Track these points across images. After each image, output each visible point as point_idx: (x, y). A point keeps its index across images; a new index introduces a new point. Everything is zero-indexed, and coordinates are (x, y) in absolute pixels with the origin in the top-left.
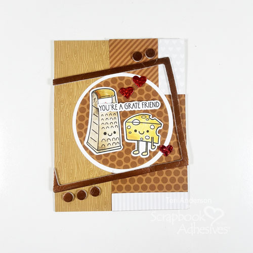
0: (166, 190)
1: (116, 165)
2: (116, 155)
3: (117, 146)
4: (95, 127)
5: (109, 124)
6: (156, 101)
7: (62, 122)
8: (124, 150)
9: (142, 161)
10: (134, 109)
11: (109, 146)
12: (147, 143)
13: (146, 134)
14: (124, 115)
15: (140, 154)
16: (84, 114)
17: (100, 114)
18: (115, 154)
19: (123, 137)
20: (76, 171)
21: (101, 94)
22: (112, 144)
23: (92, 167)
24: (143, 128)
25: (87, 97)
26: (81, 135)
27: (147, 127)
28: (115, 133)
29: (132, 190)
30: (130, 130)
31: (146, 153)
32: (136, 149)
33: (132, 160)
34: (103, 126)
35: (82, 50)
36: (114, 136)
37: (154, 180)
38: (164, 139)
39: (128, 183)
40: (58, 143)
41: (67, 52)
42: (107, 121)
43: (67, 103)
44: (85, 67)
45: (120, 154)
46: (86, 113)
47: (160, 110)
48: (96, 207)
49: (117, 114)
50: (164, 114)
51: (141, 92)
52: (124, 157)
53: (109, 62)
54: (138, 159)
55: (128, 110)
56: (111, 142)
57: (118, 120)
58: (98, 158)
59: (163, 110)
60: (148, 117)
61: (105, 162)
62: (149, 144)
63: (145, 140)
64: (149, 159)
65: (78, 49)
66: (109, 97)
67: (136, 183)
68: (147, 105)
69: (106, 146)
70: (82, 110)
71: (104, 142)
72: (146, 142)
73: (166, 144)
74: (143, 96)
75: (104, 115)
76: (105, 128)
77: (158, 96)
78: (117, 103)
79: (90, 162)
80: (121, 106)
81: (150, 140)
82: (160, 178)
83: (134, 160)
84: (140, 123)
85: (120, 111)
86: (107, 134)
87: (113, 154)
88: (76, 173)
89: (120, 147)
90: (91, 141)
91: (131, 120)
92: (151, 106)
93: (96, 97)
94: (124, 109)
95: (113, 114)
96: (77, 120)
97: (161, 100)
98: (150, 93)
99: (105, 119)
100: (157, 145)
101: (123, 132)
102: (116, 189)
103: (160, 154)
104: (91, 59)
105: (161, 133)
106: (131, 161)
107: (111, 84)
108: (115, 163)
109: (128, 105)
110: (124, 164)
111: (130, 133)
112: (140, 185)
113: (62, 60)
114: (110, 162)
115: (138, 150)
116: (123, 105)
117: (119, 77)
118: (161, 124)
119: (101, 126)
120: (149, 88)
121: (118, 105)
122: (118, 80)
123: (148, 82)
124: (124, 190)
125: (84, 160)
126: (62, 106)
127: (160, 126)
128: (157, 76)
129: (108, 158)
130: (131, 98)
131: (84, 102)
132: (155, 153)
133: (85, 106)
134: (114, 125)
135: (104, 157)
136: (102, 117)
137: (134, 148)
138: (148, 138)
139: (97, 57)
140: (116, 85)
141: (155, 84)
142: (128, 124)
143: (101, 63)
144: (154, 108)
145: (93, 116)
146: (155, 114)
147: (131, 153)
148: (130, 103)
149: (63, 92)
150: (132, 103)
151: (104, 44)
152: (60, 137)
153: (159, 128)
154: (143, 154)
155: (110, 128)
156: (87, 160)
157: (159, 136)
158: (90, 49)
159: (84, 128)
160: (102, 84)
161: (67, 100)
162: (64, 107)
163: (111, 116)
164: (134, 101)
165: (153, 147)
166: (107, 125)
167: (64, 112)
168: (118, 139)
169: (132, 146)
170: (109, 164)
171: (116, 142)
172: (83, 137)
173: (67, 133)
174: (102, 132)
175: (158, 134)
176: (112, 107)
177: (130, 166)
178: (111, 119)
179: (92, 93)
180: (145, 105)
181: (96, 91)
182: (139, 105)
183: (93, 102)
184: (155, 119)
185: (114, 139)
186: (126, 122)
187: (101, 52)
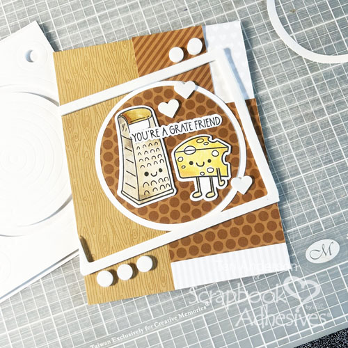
0: (252, 245)
1: (170, 218)
2: (168, 203)
3: (167, 189)
4: (130, 167)
5: (150, 158)
6: (214, 116)
7: (80, 168)
8: (179, 194)
10: (184, 131)
11: (156, 192)
12: (211, 177)
13: (207, 165)
14: (171, 142)
15: (203, 197)
16: (112, 150)
17: (135, 147)
18: (165, 203)
19: (174, 175)
20: (111, 237)
21: (132, 117)
22: (159, 188)
23: (134, 227)
24: (200, 157)
25: (112, 125)
26: (111, 182)
27: (207, 154)
28: (161, 170)
29: (200, 252)
30: (182, 164)
31: (213, 194)
32: (196, 190)
33: (193, 208)
34: (141, 163)
35: (95, 59)
36: (160, 175)
37: (231, 233)
38: (236, 168)
39: (193, 243)
40: (79, 199)
41: (73, 65)
42: (147, 155)
43: (84, 138)
44: (102, 82)
45: (174, 201)
46: (113, 148)
47: (223, 127)
48: (150, 289)
49: (159, 143)
50: (230, 133)
51: (190, 105)
52: (180, 205)
54: (201, 204)
55: (176, 134)
56: (158, 186)
57: (162, 151)
58: (142, 212)
59: (226, 127)
60: (206, 139)
61: (153, 217)
62: (215, 180)
63: (207, 174)
64: (218, 201)
65: (89, 58)
66: (143, 119)
67: (205, 241)
68: (203, 124)
69: (151, 191)
71: (147, 187)
74: (194, 111)
75: (141, 147)
76: (146, 166)
77: (216, 107)
78: (158, 127)
79: (130, 220)
80: (164, 129)
81: (215, 174)
82: (240, 228)
83: (197, 207)
85: (164, 137)
86: (150, 175)
87: (163, 203)
88: (111, 241)
89: (172, 191)
90: (127, 189)
91: (182, 149)
92: (209, 124)
93: (125, 122)
94: (169, 134)
95: (153, 144)
96: (101, 161)
97: (220, 111)
98: (204, 104)
99: (142, 153)
100: (226, 179)
101: (172, 168)
102: (176, 255)
104: (110, 69)
105: (231, 159)
106: (191, 210)
107: (145, 101)
108: (168, 215)
109: (174, 127)
110: (182, 214)
111: (184, 167)
112: (211, 244)
114: (161, 215)
115: (200, 190)
116: (167, 128)
117: (154, 88)
118: (228, 147)
119: (139, 164)
120: (201, 97)
121: (160, 130)
122: (154, 93)
124: (188, 255)
125: (121, 219)
126: (77, 144)
127: (226, 149)
128: (210, 78)
129: (157, 209)
130: (177, 117)
131: (109, 132)
132: (226, 192)
133: (111, 139)
134: (158, 160)
135: (150, 210)
136: (139, 151)
137: (192, 189)
138: (210, 170)
139: (117, 66)
140: (152, 101)
141: (209, 90)
142: (178, 155)
143: (125, 73)
144: (213, 126)
145: (125, 150)
146: (216, 133)
147: (189, 197)
148: (176, 124)
149: (75, 123)
150: (180, 125)
151: (125, 46)
152: (80, 189)
153: (227, 154)
154: (208, 196)
155: (152, 164)
156: (126, 218)
157: (227, 165)
158: (107, 56)
159: (115, 171)
160: (131, 103)
161: (83, 134)
162: (80, 145)
163: (151, 147)
164: (182, 120)
165: (222, 183)
166: (148, 161)
167: (81, 152)
168: (166, 179)
169: (189, 187)
170: (159, 219)
171: (165, 184)
172: (115, 184)
173: (90, 182)
174: (141, 172)
175: (226, 163)
176: (152, 134)
177: (191, 217)
178: (152, 151)
179: (118, 118)
180: (200, 124)
181: (124, 114)
182: (190, 125)
183: (121, 130)
184: (217, 141)
185: (161, 180)
186: (175, 152)
187: (122, 58)
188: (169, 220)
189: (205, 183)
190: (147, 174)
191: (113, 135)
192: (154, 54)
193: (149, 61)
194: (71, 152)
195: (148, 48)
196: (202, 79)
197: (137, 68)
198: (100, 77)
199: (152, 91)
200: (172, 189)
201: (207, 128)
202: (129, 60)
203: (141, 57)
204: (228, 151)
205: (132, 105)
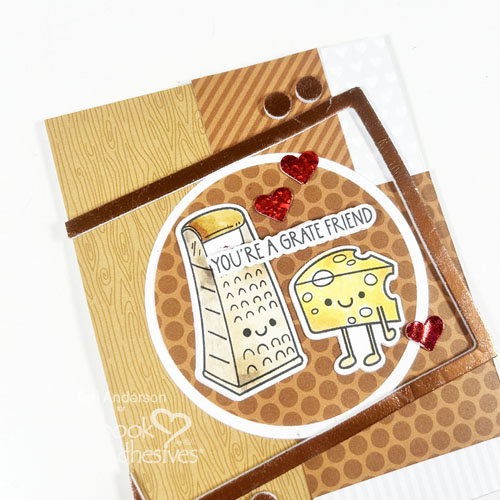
0: (458, 444)
1: (301, 413)
2: (294, 385)
3: (289, 358)
4: (214, 323)
5: (251, 302)
6: (360, 207)
7: (119, 335)
8: (312, 364)
9: (369, 382)
10: (308, 244)
11: (269, 366)
12: (369, 326)
13: (359, 303)
14: (285, 267)
15: (360, 365)
16: (176, 295)
17: (220, 283)
18: (290, 385)
19: (299, 328)
21: (209, 228)
22: (273, 358)
23: (235, 439)
24: (345, 288)
25: (172, 246)
26: (181, 356)
27: (355, 283)
28: (273, 322)
29: (366, 471)
30: (312, 305)
31: (375, 358)
32: (345, 353)
33: (341, 388)
34: (236, 312)
35: (126, 125)
36: (273, 332)
37: (417, 427)
38: (411, 304)
39: (349, 456)
41: (85, 141)
42: (244, 296)
43: (120, 276)
44: (144, 166)
45: (305, 380)
46: (179, 289)
47: (377, 229)
49: (264, 270)
50: (392, 238)
51: (313, 195)
52: (318, 385)
53: (205, 137)
54: (357, 379)
55: (294, 250)
56: (271, 353)
57: (270, 284)
58: (247, 409)
59: (384, 228)
60: (349, 255)
61: (269, 416)
62: (377, 329)
63: (360, 320)
64: (387, 371)
65: (114, 125)
66: (230, 229)
67: (372, 448)
68: (340, 223)
69: (259, 365)
70: (165, 284)
71: (251, 359)
72: (366, 324)
73: (421, 316)
74: (321, 204)
75: (231, 282)
76: (243, 316)
77: (360, 194)
78: (258, 241)
79: (225, 426)
80: (270, 244)
81: (375, 318)
82: (432, 414)
83: (349, 386)
84: (333, 277)
85: (271, 258)
86: (253, 333)
87: (284, 386)
88: (195, 471)
89: (299, 361)
90: (215, 367)
91: (308, 276)
92: (352, 223)
93: (196, 239)
94: (282, 251)
95: (253, 274)
96: (159, 318)
97: (372, 202)
98: (338, 190)
99: (235, 293)
100: (398, 326)
101: (295, 316)
102: (320, 483)
103: (413, 348)
104: (156, 142)
105: (400, 287)
106: (340, 392)
107: (229, 195)
108: (297, 408)
109: (288, 237)
110: (324, 404)
111: (315, 311)
112: (384, 452)
113: (78, 165)
114: (284, 411)
115: (351, 354)
116: (275, 240)
118: (392, 265)
119: (230, 317)
120: (331, 179)
121: (263, 244)
122: (243, 179)
123: (325, 164)
124: (344, 479)
125: (209, 426)
126: (107, 290)
127: (390, 270)
128: (343, 142)
129: (275, 400)
130: (290, 218)
131: (166, 261)
132: (398, 351)
133: (173, 272)
134: (265, 303)
135: (261, 402)
136: (228, 289)
137: (337, 352)
138: (368, 312)
139: (170, 135)
140: (241, 193)
141: (344, 162)
143: (186, 147)
145: (201, 292)
146: (367, 241)
147: (333, 368)
148: (291, 230)
149: (101, 251)
150: (297, 230)
151: (180, 97)
152: (123, 376)
153: (391, 278)
154: (368, 361)
155: (256, 312)
156: (217, 423)
157: (395, 299)
158: (148, 118)
159: (186, 334)
160: (204, 200)
161: (117, 268)
162: (113, 290)
163: (250, 281)
164: (301, 223)
165: (390, 335)
166: (246, 308)
167: (118, 303)
168: (286, 338)
169: (330, 348)
170: (281, 418)
171: (283, 347)
172: (189, 360)
173: (141, 360)
174: (237, 330)
175: (392, 296)
176: (248, 254)
177: (341, 406)
178: (253, 287)
179: (182, 232)
180: (335, 224)
181: (192, 224)
182: (317, 229)
183: (191, 254)
184: (371, 256)
185: (275, 342)
186: (295, 284)
187: (178, 119)
188: (300, 418)
189: (359, 337)
190: (247, 333)
191: (176, 264)
192: (235, 108)
193: (228, 121)
194: (98, 306)
195: (224, 96)
196: (329, 145)
198: (139, 158)
199: (241, 175)
200: (299, 356)
202: (190, 121)
203: (213, 115)
204: (393, 273)
205: (206, 204)
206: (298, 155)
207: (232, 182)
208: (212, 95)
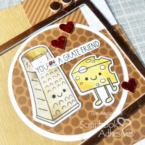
2: (77, 116)
3: (73, 104)
4: (39, 94)
5: (54, 83)
6: (93, 41)
8: (84, 106)
10: (74, 57)
11: (65, 109)
12: (105, 86)
14: (66, 67)
15: (104, 103)
16: (22, 85)
17: (39, 77)
18: (75, 116)
19: (76, 92)
21: (32, 56)
22: (66, 105)
25: (18, 65)
26: (27, 111)
27: (96, 70)
28: (64, 91)
30: (80, 81)
31: (110, 99)
32: (97, 99)
34: (48, 89)
37: (133, 127)
38: (121, 75)
42: (51, 81)
45: (81, 113)
46: (22, 82)
47: (102, 47)
49: (58, 70)
50: (109, 50)
51: (74, 38)
52: (87, 115)
54: (104, 109)
55: (69, 60)
57: (61, 75)
58: (57, 130)
59: (104, 46)
60: (92, 59)
61: (68, 131)
62: (109, 87)
63: (101, 84)
64: (116, 104)
66: (42, 55)
69: (61, 110)
70: (16, 81)
71: (57, 108)
72: (104, 86)
73: (126, 79)
74: (78, 41)
75: (45, 76)
77: (93, 35)
78: (54, 58)
80: (59, 59)
81: (107, 82)
82: (139, 120)
83: (101, 113)
84: (87, 68)
85: (60, 65)
86: (57, 96)
87: (73, 117)
89: (78, 105)
91: (77, 70)
92: (91, 47)
93: (28, 61)
94: (64, 62)
95: (54, 72)
96: (15, 95)
97: (97, 37)
98: (84, 35)
100: (117, 84)
103: (125, 93)
104: (9, 26)
105: (115, 69)
106: (97, 116)
107: (40, 42)
108: (80, 126)
109: (66, 56)
110: (91, 122)
111: (81, 83)
112: (121, 140)
114: (74, 128)
115: (99, 99)
116: (61, 57)
118: (110, 60)
119: (46, 91)
120: (80, 31)
121: (56, 60)
123: (77, 26)
127: (110, 62)
128: (83, 17)
129: (69, 124)
130: (67, 48)
131: (16, 71)
132: (120, 94)
133: (19, 76)
135: (64, 126)
136: (44, 80)
137: (93, 99)
138: (104, 81)
139: (14, 23)
140: (45, 41)
141: (84, 24)
142: (75, 76)
143: (21, 26)
144: (95, 48)
145: (32, 82)
146: (99, 53)
147: (92, 106)
148: (67, 53)
150: (70, 53)
151: (17, 9)
153: (112, 65)
154: (107, 101)
155: (57, 87)
156: (46, 138)
157: (114, 74)
158: (5, 18)
159: (27, 101)
160: (29, 45)
163: (53, 75)
164: (71, 49)
165: (115, 89)
166: (52, 86)
168: (71, 96)
169: (90, 98)
170: (73, 132)
171: (70, 100)
172: (30, 112)
173: (9, 115)
175: (113, 73)
178: (54, 77)
179: (22, 59)
180: (85, 49)
181: (25, 55)
182: (78, 52)
183: (26, 67)
184: (101, 58)
185: (67, 99)
186: (72, 74)
187: (17, 17)
189: (101, 91)
190: (54, 96)
191: (20, 72)
192: (39, 10)
195: (34, 6)
196: (78, 18)
197: (29, 21)
199: (44, 34)
200: (77, 103)
201: (91, 50)
202: (22, 17)
203: (30, 14)
204: (111, 63)
205: (31, 46)
206: (66, 24)
207: (41, 37)
208: (29, 7)
